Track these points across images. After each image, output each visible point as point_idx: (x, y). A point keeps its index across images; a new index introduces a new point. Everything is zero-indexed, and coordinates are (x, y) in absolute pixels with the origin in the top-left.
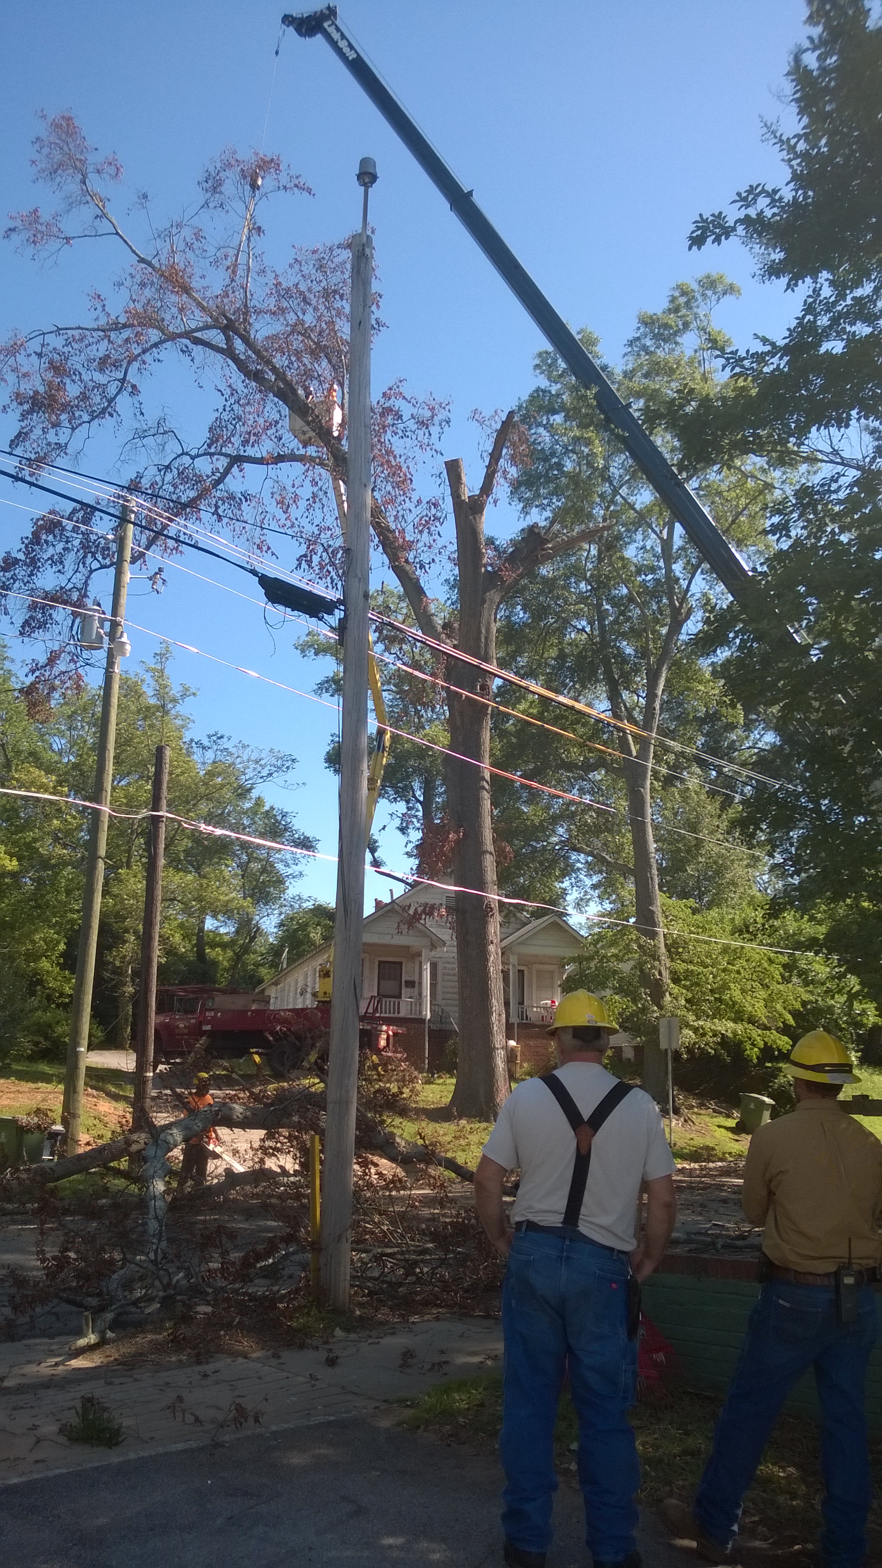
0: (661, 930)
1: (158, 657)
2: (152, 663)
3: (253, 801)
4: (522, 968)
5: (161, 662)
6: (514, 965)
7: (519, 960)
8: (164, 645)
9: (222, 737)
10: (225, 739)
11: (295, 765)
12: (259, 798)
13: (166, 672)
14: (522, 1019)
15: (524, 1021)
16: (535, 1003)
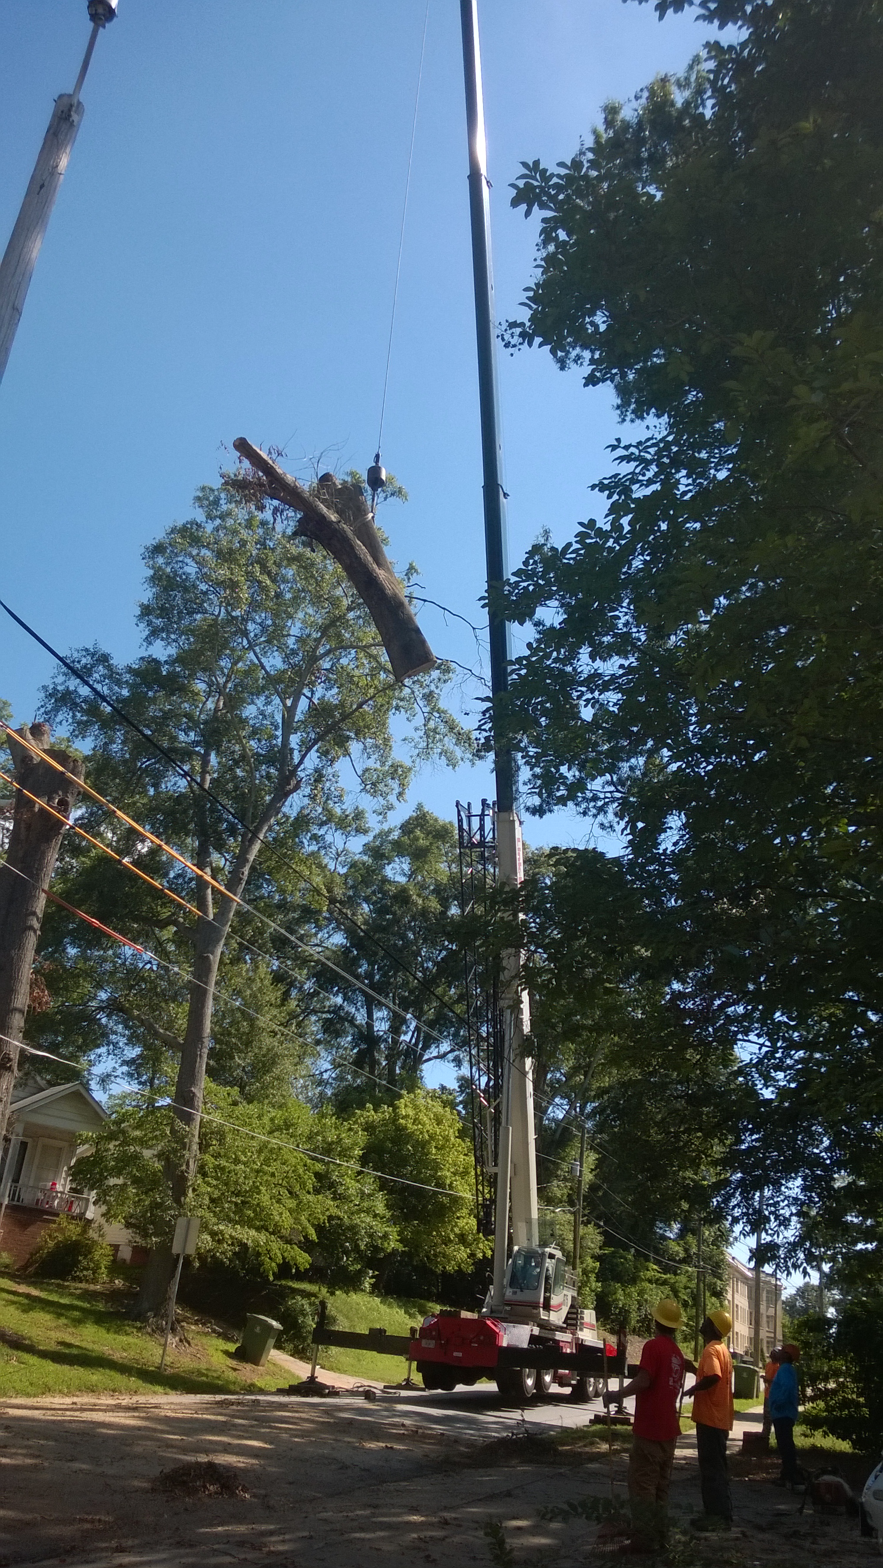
4: (26, 1140)
6: (18, 1135)
14: (13, 1200)
15: (15, 1203)
16: (31, 1183)
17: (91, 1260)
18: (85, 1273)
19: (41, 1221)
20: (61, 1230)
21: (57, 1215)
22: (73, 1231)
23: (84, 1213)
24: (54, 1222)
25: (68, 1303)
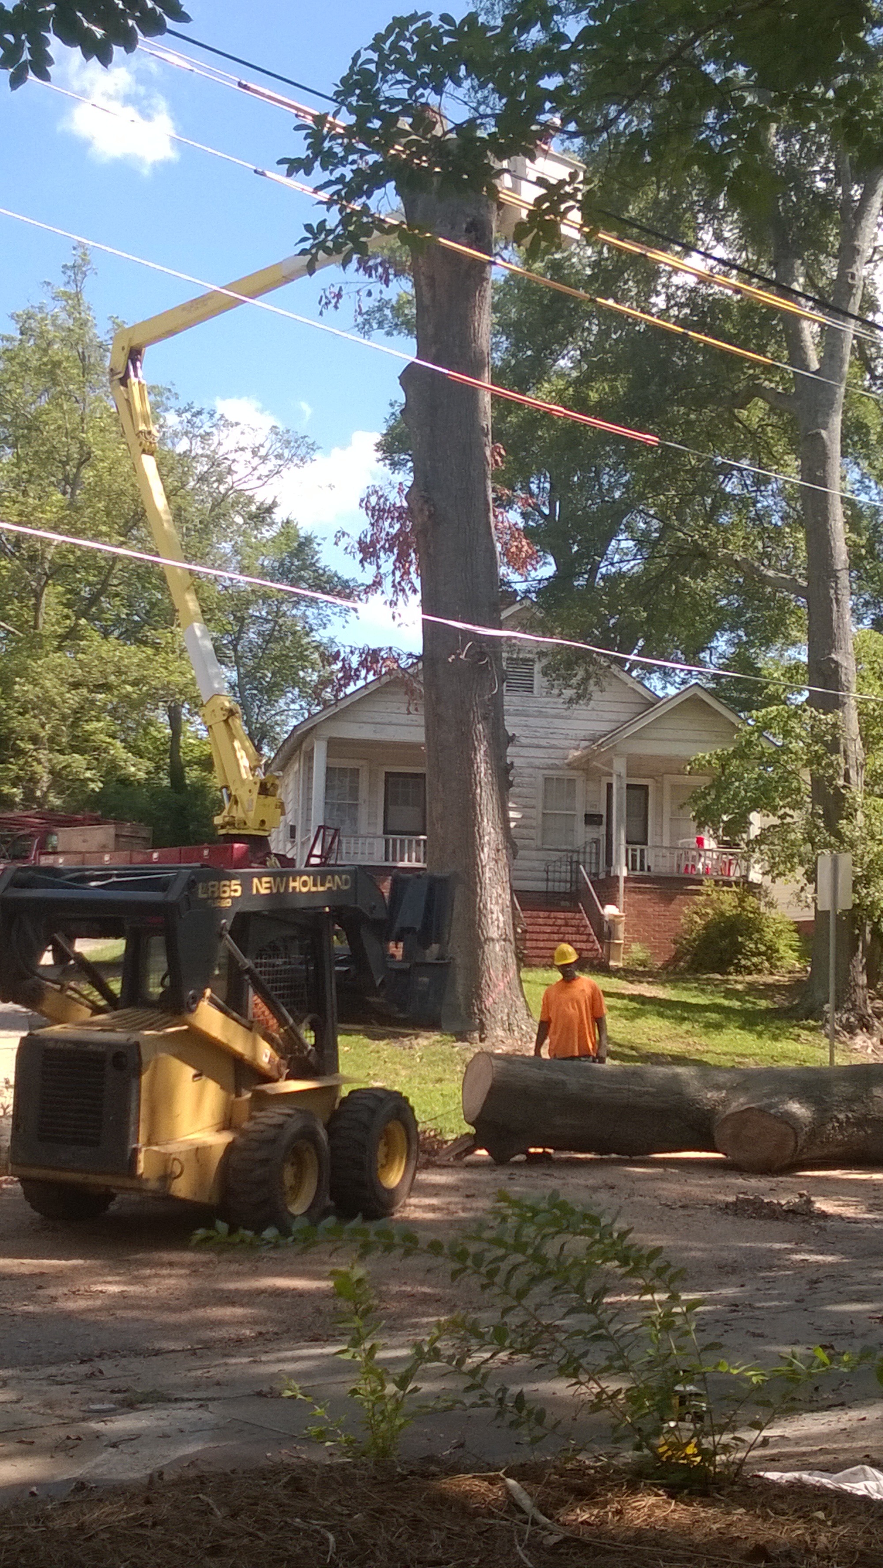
0: (852, 698)
1: (70, 273)
2: (60, 284)
3: (276, 528)
5: (75, 281)
6: (619, 776)
7: (628, 769)
8: (80, 251)
9: (199, 413)
10: (205, 417)
11: (317, 455)
12: (288, 522)
13: (85, 298)
14: (634, 869)
15: (637, 873)
16: (666, 843)
17: (761, 940)
18: (755, 960)
19: (682, 894)
20: (709, 903)
21: (700, 883)
22: (728, 901)
23: (746, 876)
24: (698, 893)
25: (708, 1002)
